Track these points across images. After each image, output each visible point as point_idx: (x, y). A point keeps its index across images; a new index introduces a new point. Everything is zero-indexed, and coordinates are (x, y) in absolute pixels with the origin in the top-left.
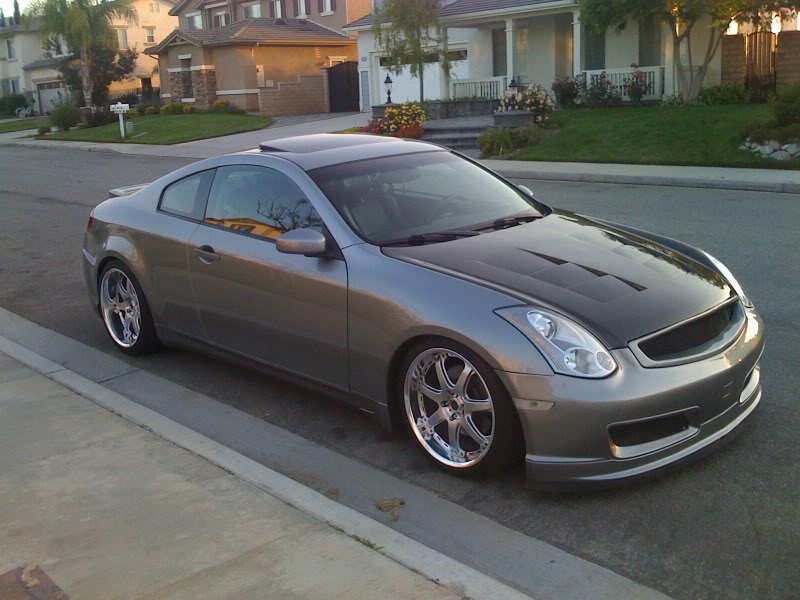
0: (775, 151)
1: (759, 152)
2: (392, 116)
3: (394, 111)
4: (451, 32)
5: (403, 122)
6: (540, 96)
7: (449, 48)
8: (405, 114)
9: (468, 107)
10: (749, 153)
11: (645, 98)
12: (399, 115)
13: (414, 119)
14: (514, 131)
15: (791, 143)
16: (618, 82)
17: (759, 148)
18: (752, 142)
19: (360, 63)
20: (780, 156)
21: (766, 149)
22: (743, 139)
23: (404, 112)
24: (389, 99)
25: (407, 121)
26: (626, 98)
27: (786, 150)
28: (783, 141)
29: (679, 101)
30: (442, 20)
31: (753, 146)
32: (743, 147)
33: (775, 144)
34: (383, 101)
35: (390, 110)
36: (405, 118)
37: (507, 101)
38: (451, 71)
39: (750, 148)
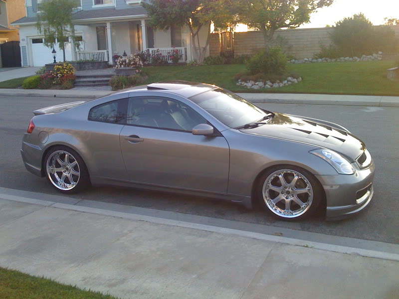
0: (253, 85)
1: (246, 86)
2: (58, 70)
3: (60, 67)
4: (76, 27)
5: (65, 72)
6: (137, 60)
7: (76, 35)
8: (65, 69)
9: (90, 65)
10: (241, 86)
11: (180, 61)
12: (62, 69)
13: (70, 71)
14: (129, 77)
15: (259, 81)
16: (164, 54)
17: (245, 84)
18: (242, 81)
19: (21, 42)
20: (255, 87)
21: (249, 85)
22: (237, 80)
23: (65, 67)
24: (55, 61)
25: (67, 72)
26: (170, 62)
27: (257, 85)
28: (256, 81)
29: (195, 63)
30: (73, 21)
31: (243, 83)
32: (238, 84)
33: (253, 83)
34: (52, 61)
35: (58, 67)
36: (66, 70)
37: (121, 62)
38: (80, 47)
39: (241, 84)
